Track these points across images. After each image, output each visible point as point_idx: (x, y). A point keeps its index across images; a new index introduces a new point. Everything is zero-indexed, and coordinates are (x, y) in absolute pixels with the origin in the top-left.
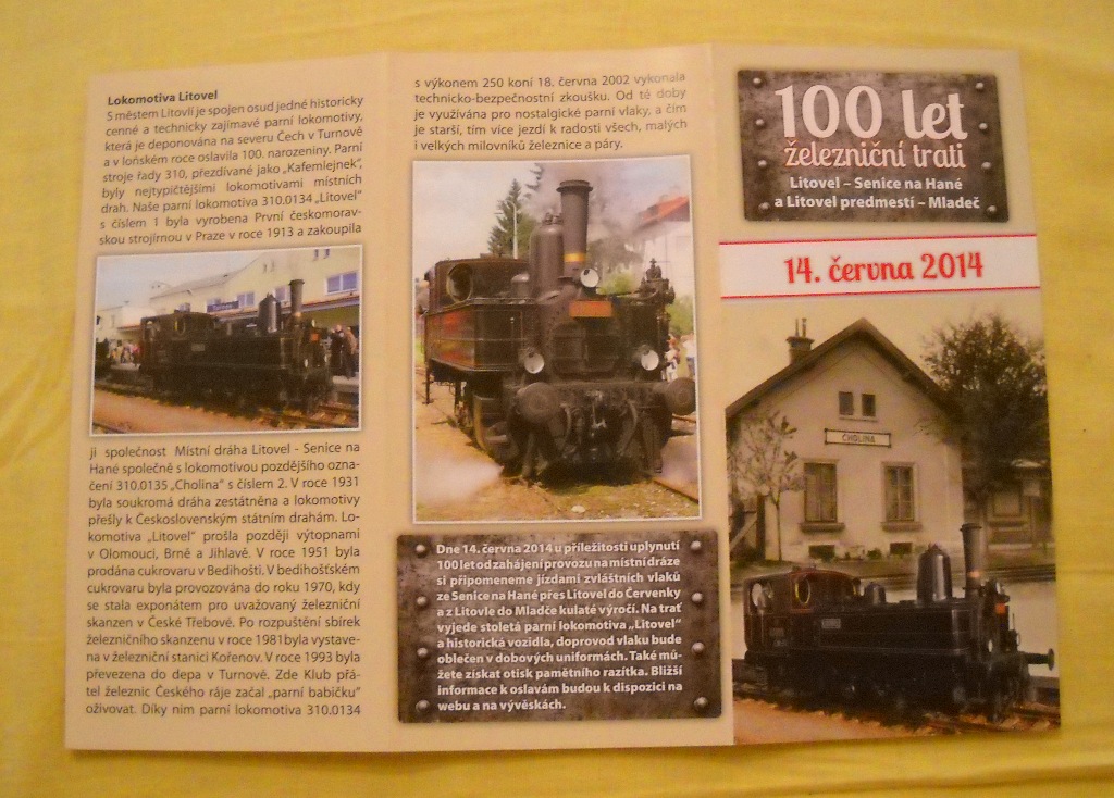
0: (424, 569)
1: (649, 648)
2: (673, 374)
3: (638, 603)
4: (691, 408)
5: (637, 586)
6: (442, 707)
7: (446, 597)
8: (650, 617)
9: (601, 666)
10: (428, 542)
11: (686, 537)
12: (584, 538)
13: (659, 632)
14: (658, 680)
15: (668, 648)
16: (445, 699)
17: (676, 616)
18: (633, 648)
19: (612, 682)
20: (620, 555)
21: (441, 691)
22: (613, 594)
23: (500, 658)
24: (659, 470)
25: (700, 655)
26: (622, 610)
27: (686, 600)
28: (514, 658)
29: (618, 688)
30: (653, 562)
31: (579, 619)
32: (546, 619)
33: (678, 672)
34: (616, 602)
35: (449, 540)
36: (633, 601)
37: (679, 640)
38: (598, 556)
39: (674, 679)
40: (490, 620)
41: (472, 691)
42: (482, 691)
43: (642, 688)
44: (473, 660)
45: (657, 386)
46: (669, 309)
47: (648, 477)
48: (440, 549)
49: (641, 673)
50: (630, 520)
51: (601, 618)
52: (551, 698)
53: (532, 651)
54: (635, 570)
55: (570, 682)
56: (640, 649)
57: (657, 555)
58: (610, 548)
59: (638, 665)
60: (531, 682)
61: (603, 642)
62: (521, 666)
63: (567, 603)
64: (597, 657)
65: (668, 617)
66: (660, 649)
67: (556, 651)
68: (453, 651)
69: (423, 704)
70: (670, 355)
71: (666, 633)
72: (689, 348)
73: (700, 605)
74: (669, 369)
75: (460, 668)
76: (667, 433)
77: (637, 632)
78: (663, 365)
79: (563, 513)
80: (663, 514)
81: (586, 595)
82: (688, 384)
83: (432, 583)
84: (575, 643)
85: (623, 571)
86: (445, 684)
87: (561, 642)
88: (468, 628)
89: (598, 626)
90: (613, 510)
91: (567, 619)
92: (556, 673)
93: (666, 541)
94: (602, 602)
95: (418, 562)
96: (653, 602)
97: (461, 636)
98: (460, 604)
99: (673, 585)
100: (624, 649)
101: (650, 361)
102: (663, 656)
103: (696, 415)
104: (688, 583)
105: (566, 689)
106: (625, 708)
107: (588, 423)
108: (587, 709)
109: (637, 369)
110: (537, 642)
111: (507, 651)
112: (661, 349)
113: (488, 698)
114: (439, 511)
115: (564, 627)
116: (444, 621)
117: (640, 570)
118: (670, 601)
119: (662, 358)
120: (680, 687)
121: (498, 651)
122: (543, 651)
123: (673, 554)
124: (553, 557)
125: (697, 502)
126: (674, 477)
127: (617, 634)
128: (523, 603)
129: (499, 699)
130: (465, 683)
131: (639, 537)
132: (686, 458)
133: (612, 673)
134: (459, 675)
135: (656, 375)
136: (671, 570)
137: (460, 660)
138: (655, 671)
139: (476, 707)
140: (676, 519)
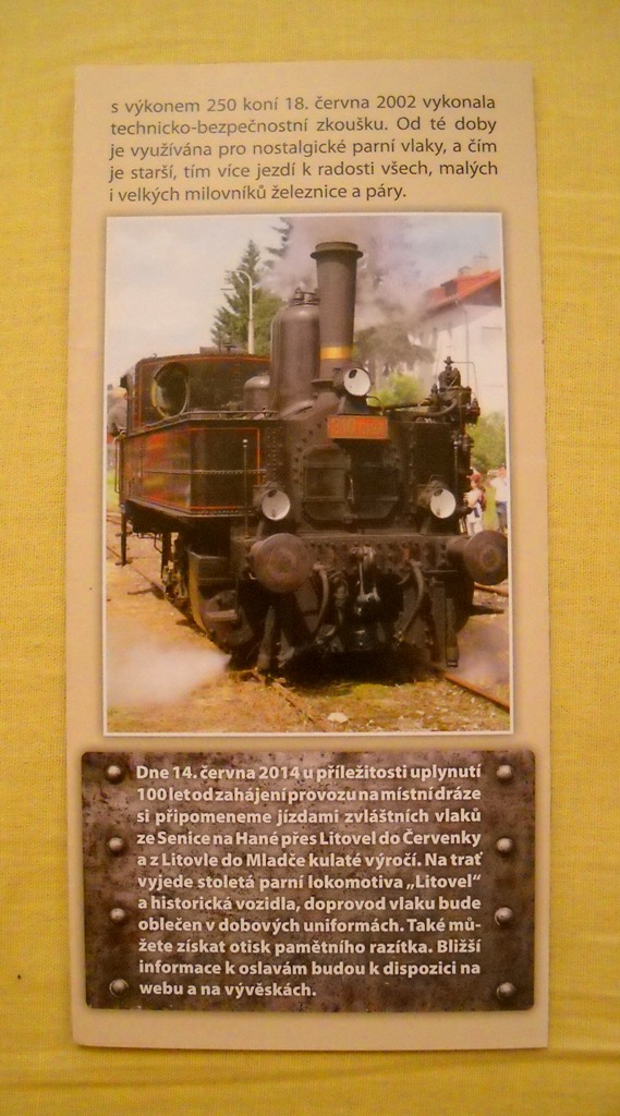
0: (119, 799)
1: (435, 916)
2: (475, 524)
3: (420, 851)
4: (501, 575)
5: (420, 828)
6: (145, 989)
7: (150, 839)
8: (437, 872)
9: (368, 939)
10: (123, 760)
11: (490, 759)
12: (346, 758)
13: (448, 893)
14: (447, 958)
15: (461, 915)
16: (149, 979)
17: (474, 869)
18: (411, 914)
19: (382, 960)
20: (396, 784)
21: (145, 968)
22: (385, 839)
23: (224, 925)
24: (454, 663)
25: (505, 925)
26: (397, 862)
27: (489, 849)
28: (244, 926)
29: (389, 969)
30: (442, 794)
31: (335, 873)
32: (290, 871)
33: (474, 947)
34: (388, 850)
35: (152, 760)
36: (413, 848)
37: (477, 904)
38: (364, 784)
39: (470, 958)
40: (210, 872)
41: (186, 968)
42: (199, 969)
43: (424, 970)
44: (186, 926)
45: (452, 541)
46: (471, 430)
47: (438, 674)
48: (141, 772)
49: (423, 948)
50: (411, 735)
51: (368, 872)
52: (296, 981)
53: (271, 916)
54: (416, 806)
55: (324, 960)
56: (421, 916)
57: (449, 785)
58: (381, 773)
59: (418, 938)
60: (268, 959)
61: (370, 905)
62: (255, 937)
63: (318, 851)
64: (362, 926)
65: (462, 871)
66: (451, 916)
67: (305, 917)
68: (161, 915)
69: (119, 984)
70: (472, 497)
71: (460, 894)
72: (500, 489)
73: (506, 855)
74: (471, 518)
75: (169, 937)
76: (467, 609)
77: (419, 893)
78: (462, 511)
79: (315, 723)
80: (458, 726)
81: (346, 840)
82: (499, 541)
83: (131, 819)
84: (330, 906)
85: (400, 806)
86: (148, 958)
87: (310, 905)
88: (183, 882)
89: (365, 884)
90: (387, 719)
91: (319, 873)
92: (303, 948)
93: (461, 764)
94: (369, 849)
95: (110, 790)
96: (441, 850)
97: (170, 894)
98: (168, 848)
99: (470, 827)
100: (399, 916)
101: (444, 505)
102: (455, 925)
103: (508, 585)
104: (492, 823)
105: (316, 969)
106: (399, 997)
107: (354, 592)
108: (346, 997)
109: (424, 516)
110: (277, 904)
111: (234, 915)
112: (459, 487)
113: (208, 979)
114: (141, 719)
115: (317, 884)
116: (146, 872)
117: (425, 805)
118: (466, 850)
119: (460, 501)
120: (477, 969)
121: (222, 915)
122: (285, 916)
123: (472, 783)
124: (301, 785)
125: (506, 709)
126: (475, 673)
127: (392, 894)
128: (254, 850)
129: (223, 980)
130: (177, 958)
131: (424, 758)
132: (492, 647)
133: (382, 949)
134: (168, 947)
135: (451, 525)
136: (468, 806)
137: (169, 926)
138: (442, 947)
139: (192, 990)
140: (476, 734)
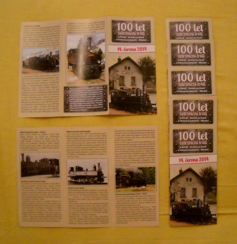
0: (68, 91)
1: (98, 102)
2: (102, 64)
3: (97, 95)
4: (104, 68)
5: (97, 93)
6: (70, 110)
7: (71, 95)
8: (99, 97)
9: (92, 104)
10: (68, 87)
11: (103, 86)
12: (90, 87)
13: (100, 99)
14: (100, 106)
15: (101, 102)
16: (70, 109)
17: (102, 97)
18: (96, 102)
19: (93, 107)
20: (94, 89)
21: (70, 108)
22: (94, 94)
23: (78, 104)
24: (100, 77)
25: (105, 102)
26: (95, 97)
27: (103, 95)
28: (80, 104)
29: (94, 107)
30: (99, 90)
31: (89, 98)
32: (84, 98)
33: (102, 105)
34: (94, 95)
35: (71, 87)
36: (96, 95)
37: (102, 100)
38: (92, 89)
39: (102, 106)
40: (77, 98)
41: (74, 108)
42: (76, 108)
43: (97, 107)
44: (74, 104)
45: (100, 65)
46: (102, 54)
47: (98, 78)
48: (70, 89)
49: (97, 105)
50: (96, 84)
51: (92, 98)
52: (85, 109)
53: (83, 102)
54: (96, 91)
55: (88, 107)
56: (97, 102)
57: (99, 89)
58: (93, 88)
59: (97, 104)
60: (82, 107)
61: (92, 101)
62: (81, 105)
63: (87, 96)
64: (91, 103)
65: (101, 97)
66: (100, 102)
67: (86, 102)
68: (72, 103)
69: (67, 110)
70: (102, 61)
71: (101, 99)
72: (104, 60)
73: (105, 95)
74: (102, 63)
75: (73, 105)
76: (101, 72)
77: (97, 100)
78: (101, 62)
79: (87, 83)
80: (100, 83)
81: (90, 95)
82: (104, 65)
83: (69, 93)
84: (88, 101)
85: (95, 91)
86: (70, 107)
87: (86, 101)
88: (74, 99)
89: (92, 99)
90: (94, 83)
91: (87, 98)
92: (86, 106)
93: (101, 87)
94: (92, 96)
95: (67, 90)
96: (99, 95)
97: (73, 101)
98: (72, 96)
99: (102, 93)
100: (95, 102)
101: (99, 62)
102: (100, 103)
103: (105, 69)
104: (103, 92)
105: (87, 108)
106: (95, 110)
107: (91, 71)
108: (90, 110)
109: (97, 63)
110: (83, 101)
111: (79, 102)
112: (101, 60)
113: (77, 109)
114: (70, 83)
115: (87, 99)
116: (70, 98)
117: (97, 91)
118: (101, 95)
119: (101, 61)
120: (102, 107)
121: (78, 103)
122: (84, 102)
123: (102, 88)
124: (86, 89)
125: (105, 81)
126: (102, 78)
127: (94, 100)
128: (81, 96)
129: (78, 109)
130: (73, 107)
131: (97, 86)
132: (104, 75)
133: (93, 105)
134: (72, 106)
135: (100, 64)
136: (101, 91)
137: (73, 104)
138: (99, 105)
139: (75, 110)
140: (102, 83)
